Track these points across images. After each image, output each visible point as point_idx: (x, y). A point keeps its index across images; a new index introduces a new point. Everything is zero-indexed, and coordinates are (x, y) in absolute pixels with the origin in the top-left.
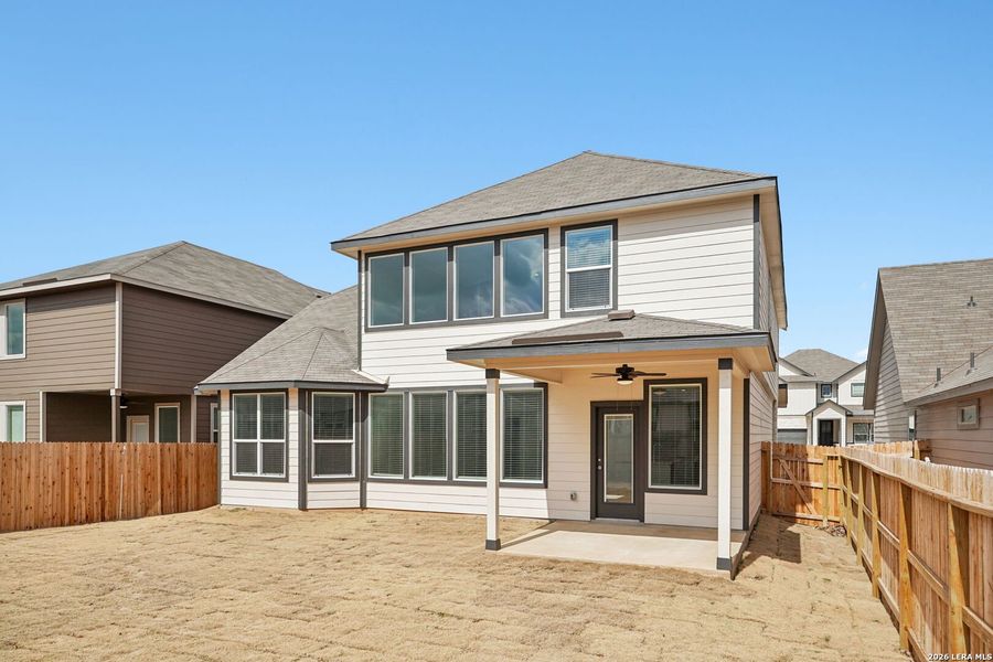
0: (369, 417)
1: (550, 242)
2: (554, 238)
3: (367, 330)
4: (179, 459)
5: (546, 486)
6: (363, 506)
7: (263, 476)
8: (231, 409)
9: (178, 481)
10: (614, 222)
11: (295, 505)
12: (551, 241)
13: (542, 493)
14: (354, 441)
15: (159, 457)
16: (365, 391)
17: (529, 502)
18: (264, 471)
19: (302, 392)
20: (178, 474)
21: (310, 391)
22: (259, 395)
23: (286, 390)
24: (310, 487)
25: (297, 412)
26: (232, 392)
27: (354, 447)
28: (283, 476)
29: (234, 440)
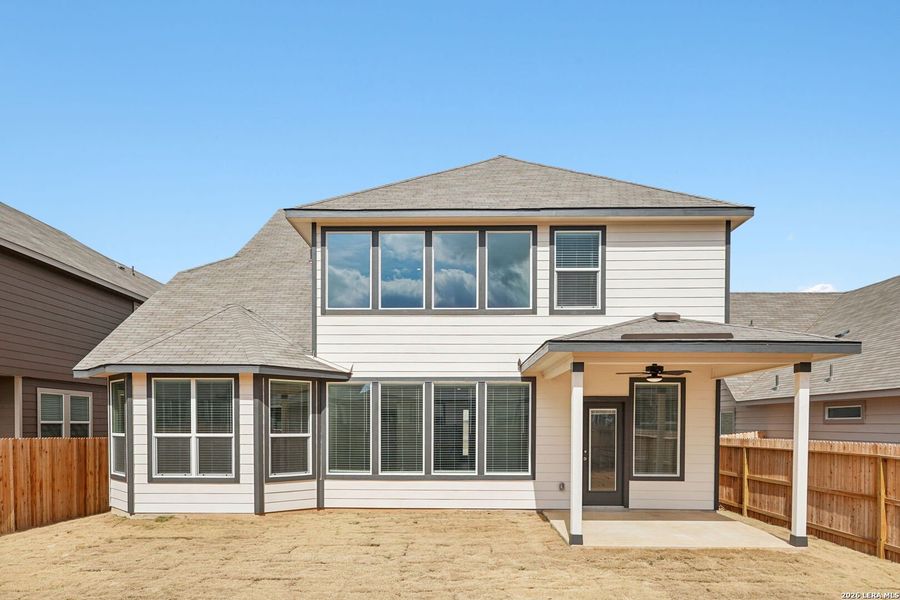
0: (327, 409)
1: (538, 240)
2: (543, 235)
3: (324, 313)
4: (33, 458)
5: (533, 477)
6: (320, 507)
7: (201, 476)
8: (149, 396)
9: (33, 488)
10: (603, 228)
11: (251, 509)
12: (540, 238)
13: (530, 484)
14: (310, 434)
15: (11, 456)
16: (321, 380)
17: (515, 494)
18: (201, 470)
19: (257, 377)
20: (32, 479)
21: (268, 377)
22: (193, 382)
23: (236, 376)
24: (268, 488)
25: (252, 402)
26: (150, 376)
27: (310, 441)
28: (232, 476)
29: (154, 435)
